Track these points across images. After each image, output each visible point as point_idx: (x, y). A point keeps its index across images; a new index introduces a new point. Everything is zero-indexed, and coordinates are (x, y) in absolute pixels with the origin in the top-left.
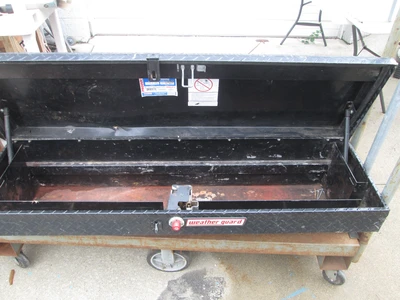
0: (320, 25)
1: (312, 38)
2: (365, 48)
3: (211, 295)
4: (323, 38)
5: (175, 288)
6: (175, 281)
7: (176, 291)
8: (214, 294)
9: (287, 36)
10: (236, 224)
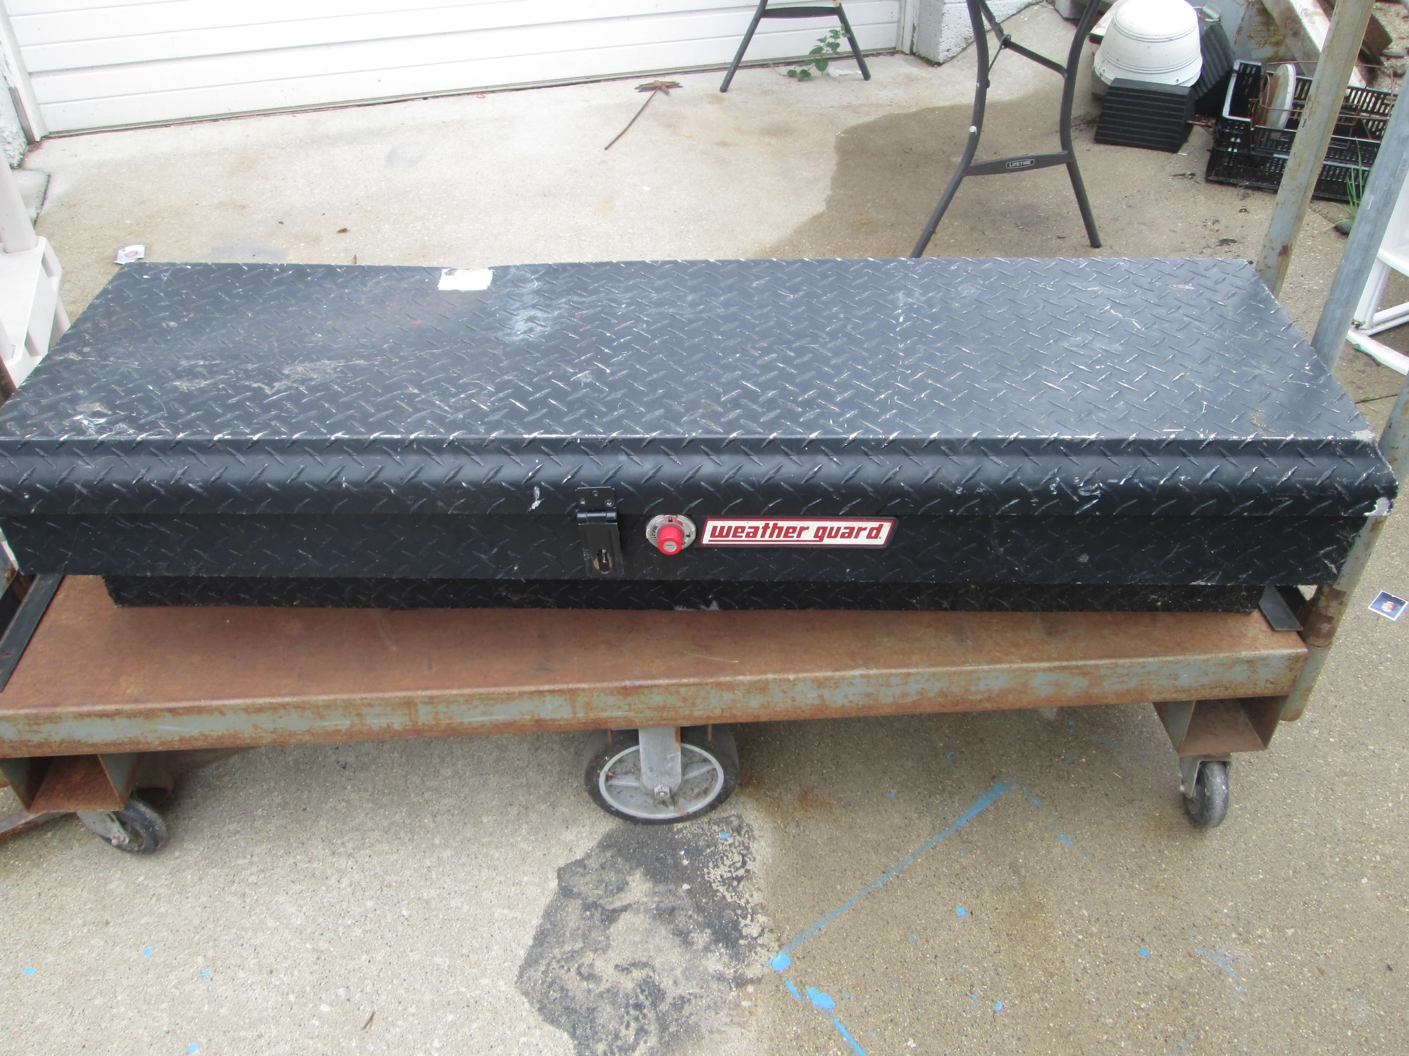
0: (837, 11)
1: (820, 59)
2: (1007, 43)
3: (715, 874)
4: (857, 55)
5: (584, 885)
6: (581, 863)
7: (593, 893)
8: (723, 871)
9: (737, 65)
10: (862, 540)
